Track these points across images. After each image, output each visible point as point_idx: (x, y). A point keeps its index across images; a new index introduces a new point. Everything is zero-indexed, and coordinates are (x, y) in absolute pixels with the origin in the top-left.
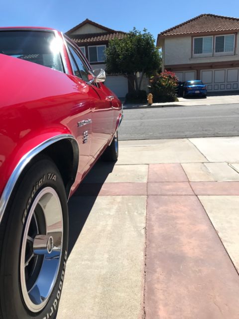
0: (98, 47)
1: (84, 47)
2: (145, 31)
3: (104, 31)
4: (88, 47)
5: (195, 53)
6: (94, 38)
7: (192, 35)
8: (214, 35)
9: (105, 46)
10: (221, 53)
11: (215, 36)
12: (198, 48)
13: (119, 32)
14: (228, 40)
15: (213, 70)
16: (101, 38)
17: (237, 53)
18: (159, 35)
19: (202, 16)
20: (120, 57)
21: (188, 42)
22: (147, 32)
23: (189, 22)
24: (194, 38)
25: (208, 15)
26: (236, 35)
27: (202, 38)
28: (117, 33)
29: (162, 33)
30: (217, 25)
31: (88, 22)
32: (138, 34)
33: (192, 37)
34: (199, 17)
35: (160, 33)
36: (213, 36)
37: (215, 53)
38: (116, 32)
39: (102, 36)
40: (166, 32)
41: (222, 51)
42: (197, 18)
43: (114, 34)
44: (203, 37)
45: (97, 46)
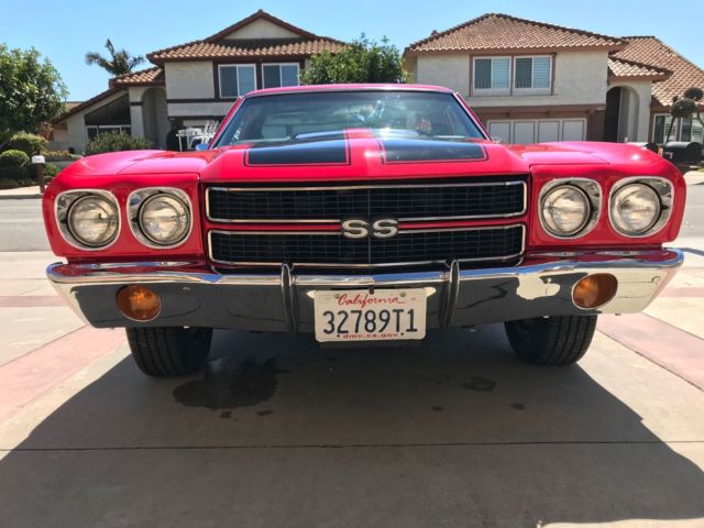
0: (283, 67)
1: (254, 66)
2: (385, 40)
3: (294, 35)
4: (263, 65)
5: (476, 87)
6: (274, 47)
7: (472, 53)
8: (513, 55)
9: (298, 64)
10: (526, 89)
11: (515, 58)
12: (482, 77)
13: (325, 39)
14: (539, 66)
15: (512, 121)
16: (290, 50)
17: (556, 90)
18: (407, 50)
19: (487, 16)
21: (462, 66)
22: (389, 44)
23: (463, 26)
24: (474, 59)
25: (499, 16)
26: (554, 58)
27: (490, 60)
29: (414, 46)
30: (518, 38)
31: (261, 16)
32: (370, 47)
33: (471, 56)
34: (482, 18)
35: (408, 46)
36: (510, 58)
37: (515, 89)
38: (319, 39)
39: (291, 46)
40: (420, 44)
41: (529, 86)
42: (478, 20)
43: (316, 42)
44: (492, 58)
45: (281, 65)
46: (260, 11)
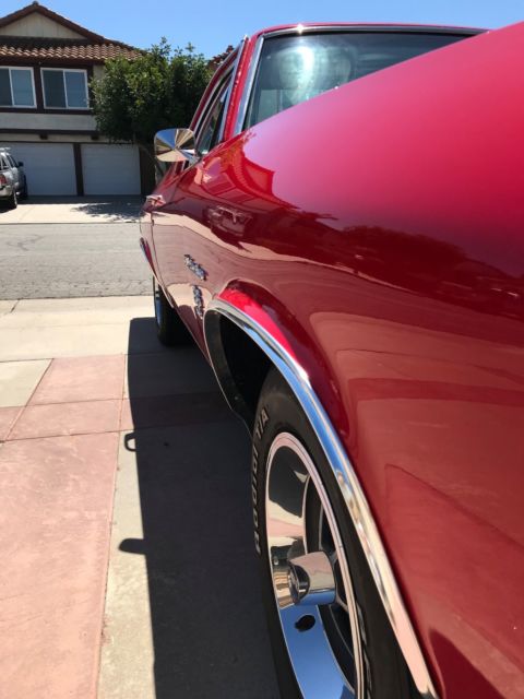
0: (67, 73)
1: (31, 69)
2: (190, 49)
3: (77, 37)
4: (42, 69)
6: (55, 48)
9: (85, 71)
13: (116, 44)
20: (137, 102)
22: (196, 53)
28: (111, 46)
31: (36, 10)
32: (172, 54)
38: (108, 43)
43: (104, 46)
45: (65, 70)
46: (35, 4)
